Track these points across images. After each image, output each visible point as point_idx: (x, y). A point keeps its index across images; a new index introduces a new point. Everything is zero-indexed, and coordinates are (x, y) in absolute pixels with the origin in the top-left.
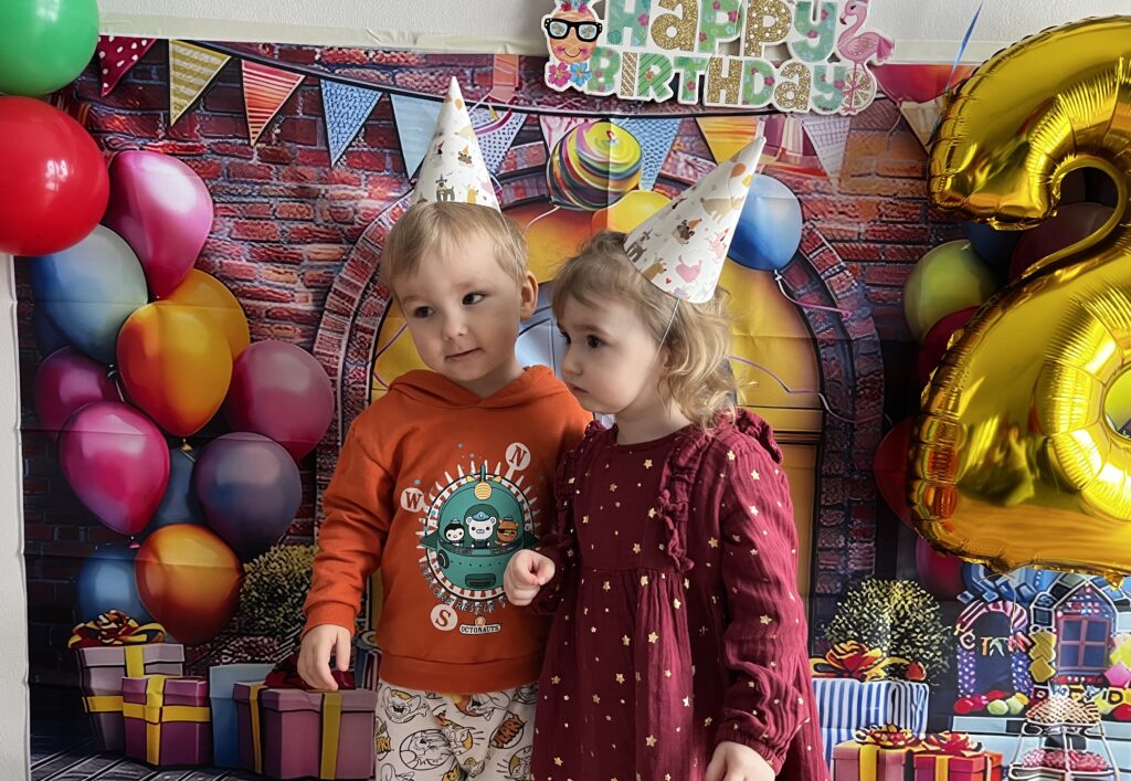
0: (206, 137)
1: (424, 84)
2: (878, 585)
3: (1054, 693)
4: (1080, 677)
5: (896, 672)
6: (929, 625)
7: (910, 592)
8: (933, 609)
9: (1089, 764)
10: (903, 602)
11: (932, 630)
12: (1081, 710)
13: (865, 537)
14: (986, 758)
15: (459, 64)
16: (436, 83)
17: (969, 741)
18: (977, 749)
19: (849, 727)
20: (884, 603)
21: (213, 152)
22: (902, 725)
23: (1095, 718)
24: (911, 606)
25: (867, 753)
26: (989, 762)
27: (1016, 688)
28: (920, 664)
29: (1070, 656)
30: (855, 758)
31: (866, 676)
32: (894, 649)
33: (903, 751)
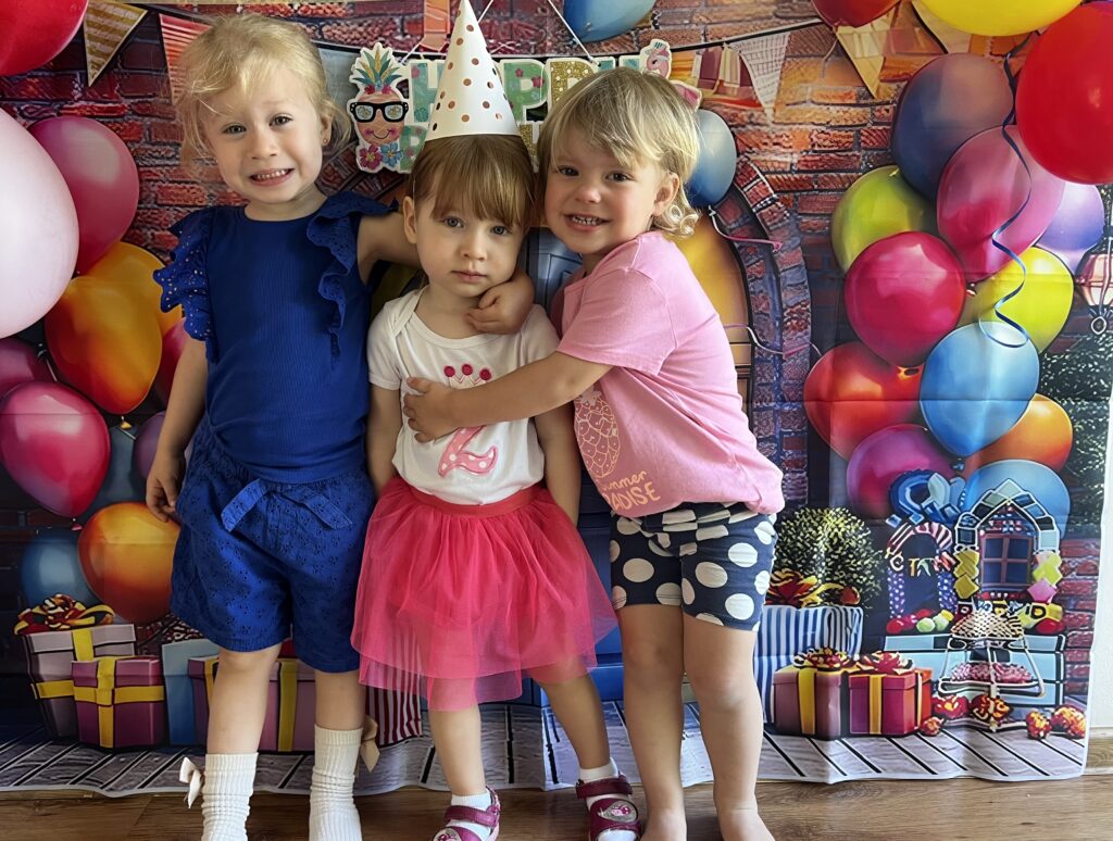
0: (127, 97)
1: (352, 36)
2: (811, 514)
3: (978, 609)
4: (1003, 593)
5: (831, 597)
6: (861, 550)
7: (842, 519)
8: (864, 534)
9: (1014, 676)
10: (836, 530)
11: (864, 555)
12: (1004, 625)
13: (797, 467)
14: (917, 674)
15: (388, 12)
16: (365, 34)
17: (900, 659)
18: (908, 666)
19: (788, 654)
20: (817, 531)
21: (134, 113)
22: (837, 648)
23: (1018, 632)
24: (844, 533)
25: (806, 675)
26: (920, 678)
27: (942, 606)
28: (855, 589)
29: (993, 573)
30: (793, 681)
31: (802, 603)
32: (828, 576)
33: (839, 673)
